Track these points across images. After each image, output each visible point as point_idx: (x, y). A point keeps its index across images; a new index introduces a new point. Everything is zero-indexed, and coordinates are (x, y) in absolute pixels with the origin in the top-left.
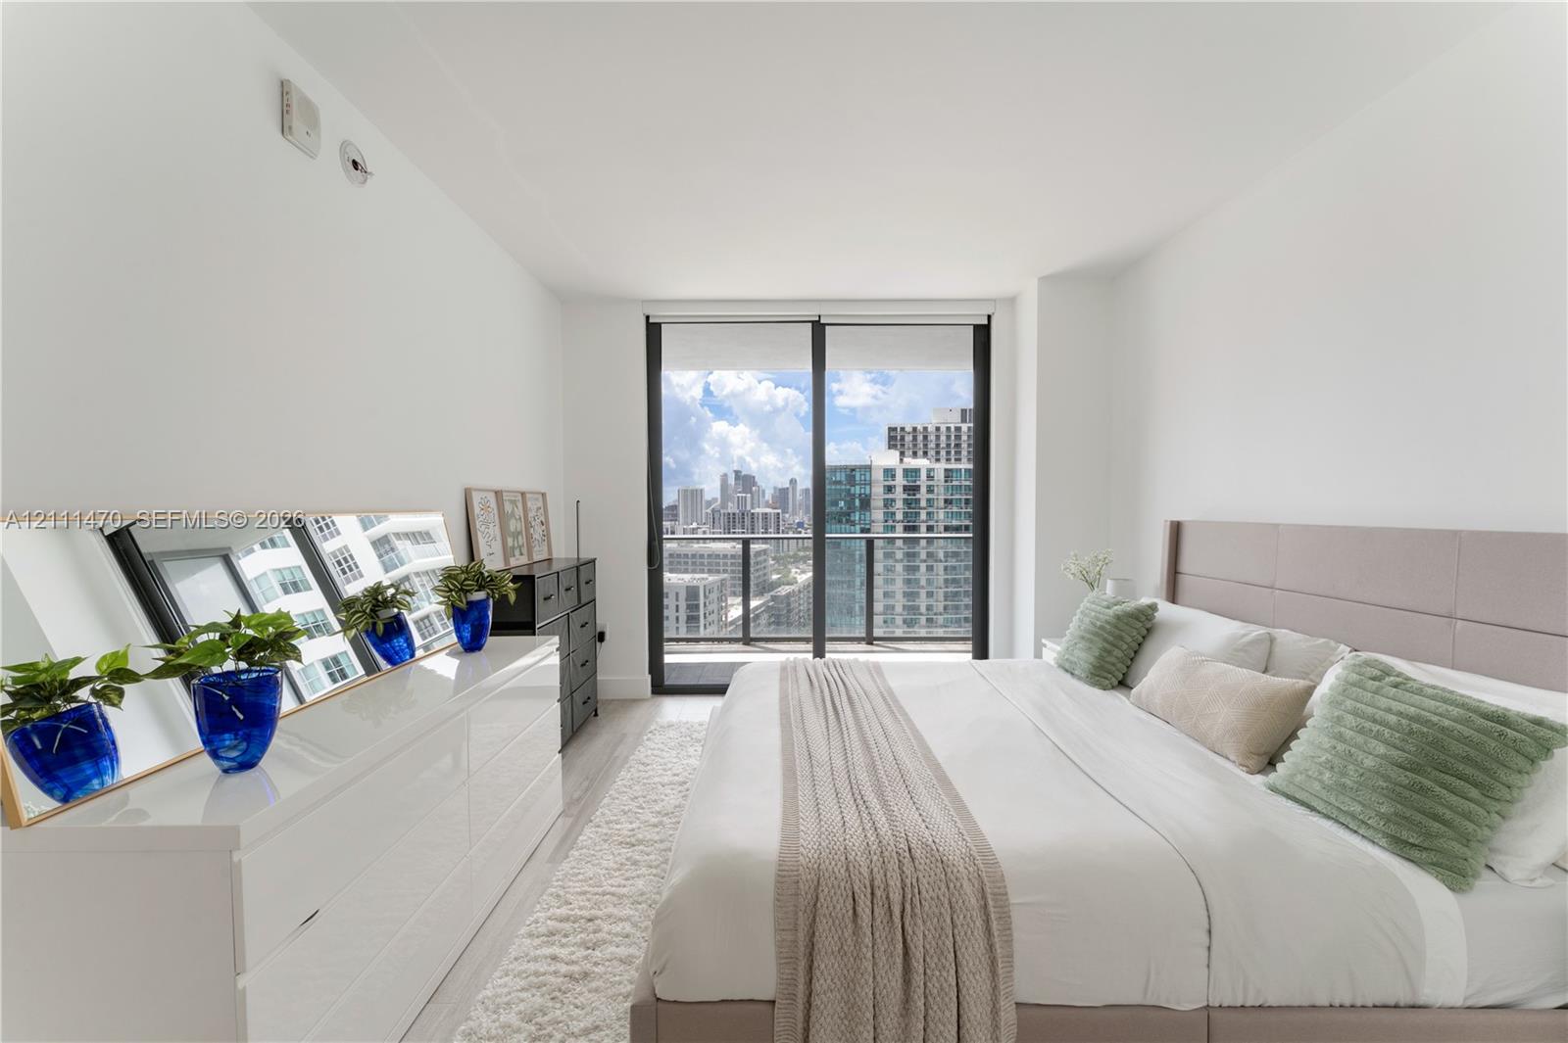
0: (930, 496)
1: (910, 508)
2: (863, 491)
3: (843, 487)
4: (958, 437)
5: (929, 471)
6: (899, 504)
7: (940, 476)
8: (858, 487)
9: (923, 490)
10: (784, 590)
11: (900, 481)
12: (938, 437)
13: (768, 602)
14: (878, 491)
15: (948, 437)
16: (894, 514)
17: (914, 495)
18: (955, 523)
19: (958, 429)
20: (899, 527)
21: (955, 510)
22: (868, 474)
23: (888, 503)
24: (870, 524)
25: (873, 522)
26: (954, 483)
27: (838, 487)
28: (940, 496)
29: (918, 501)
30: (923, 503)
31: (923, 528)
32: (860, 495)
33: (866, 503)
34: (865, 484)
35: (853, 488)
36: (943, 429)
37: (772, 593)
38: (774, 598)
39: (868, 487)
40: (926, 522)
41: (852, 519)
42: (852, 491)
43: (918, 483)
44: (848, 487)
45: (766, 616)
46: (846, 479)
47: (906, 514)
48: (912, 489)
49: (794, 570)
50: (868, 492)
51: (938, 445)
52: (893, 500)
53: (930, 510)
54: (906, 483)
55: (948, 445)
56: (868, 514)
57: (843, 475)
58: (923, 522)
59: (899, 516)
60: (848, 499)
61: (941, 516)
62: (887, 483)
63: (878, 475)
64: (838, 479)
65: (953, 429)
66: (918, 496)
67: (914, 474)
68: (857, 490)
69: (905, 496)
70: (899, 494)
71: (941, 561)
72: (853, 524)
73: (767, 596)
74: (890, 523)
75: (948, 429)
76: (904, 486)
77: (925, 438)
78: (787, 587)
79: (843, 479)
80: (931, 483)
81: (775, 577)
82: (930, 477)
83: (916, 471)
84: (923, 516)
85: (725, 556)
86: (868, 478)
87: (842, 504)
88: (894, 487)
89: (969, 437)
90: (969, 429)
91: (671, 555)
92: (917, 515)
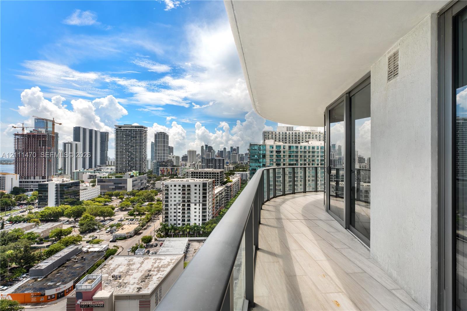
0: (284, 154)
1: (278, 158)
2: (263, 153)
3: (257, 151)
4: (286, 136)
5: (284, 146)
6: (275, 157)
7: (287, 148)
8: (262, 151)
9: (282, 152)
10: (229, 184)
11: (275, 149)
12: (279, 135)
13: (225, 188)
14: (268, 153)
15: (283, 135)
16: (273, 160)
17: (279, 154)
18: (292, 163)
19: (286, 133)
20: (275, 164)
21: (292, 159)
22: (265, 147)
23: (271, 156)
24: (265, 163)
25: (266, 162)
26: (291, 150)
27: (255, 151)
28: (287, 154)
29: (280, 156)
30: (282, 157)
31: (282, 165)
32: (262, 154)
33: (264, 156)
34: (264, 150)
35: (260, 151)
36: (281, 133)
37: (225, 185)
38: (227, 187)
39: (265, 151)
40: (283, 162)
41: (260, 161)
42: (260, 153)
43: (280, 150)
44: (258, 151)
45: (224, 192)
46: (258, 149)
47: (277, 160)
48: (278, 152)
49: (230, 178)
50: (265, 153)
51: (279, 138)
52: (273, 155)
53: (284, 158)
54: (276, 150)
55: (283, 138)
56: (265, 160)
57: (257, 147)
58: (282, 162)
59: (275, 161)
60: (258, 155)
61: (288, 161)
62: (271, 150)
63: (268, 148)
64: (255, 148)
65: (284, 133)
66: (280, 154)
67: (279, 147)
68: (261, 152)
69: (276, 154)
70: (275, 154)
71: (288, 175)
72: (260, 163)
73: (224, 186)
74: (272, 163)
75: (283, 133)
76: (276, 151)
77: (276, 135)
78: (230, 183)
79: (257, 148)
80: (284, 150)
81: (225, 180)
82: (284, 148)
83: (280, 146)
84: (282, 161)
85: (210, 173)
86: (265, 148)
87: (256, 156)
88: (273, 151)
89: (289, 136)
90: (289, 133)
91: (192, 173)
92: (280, 160)
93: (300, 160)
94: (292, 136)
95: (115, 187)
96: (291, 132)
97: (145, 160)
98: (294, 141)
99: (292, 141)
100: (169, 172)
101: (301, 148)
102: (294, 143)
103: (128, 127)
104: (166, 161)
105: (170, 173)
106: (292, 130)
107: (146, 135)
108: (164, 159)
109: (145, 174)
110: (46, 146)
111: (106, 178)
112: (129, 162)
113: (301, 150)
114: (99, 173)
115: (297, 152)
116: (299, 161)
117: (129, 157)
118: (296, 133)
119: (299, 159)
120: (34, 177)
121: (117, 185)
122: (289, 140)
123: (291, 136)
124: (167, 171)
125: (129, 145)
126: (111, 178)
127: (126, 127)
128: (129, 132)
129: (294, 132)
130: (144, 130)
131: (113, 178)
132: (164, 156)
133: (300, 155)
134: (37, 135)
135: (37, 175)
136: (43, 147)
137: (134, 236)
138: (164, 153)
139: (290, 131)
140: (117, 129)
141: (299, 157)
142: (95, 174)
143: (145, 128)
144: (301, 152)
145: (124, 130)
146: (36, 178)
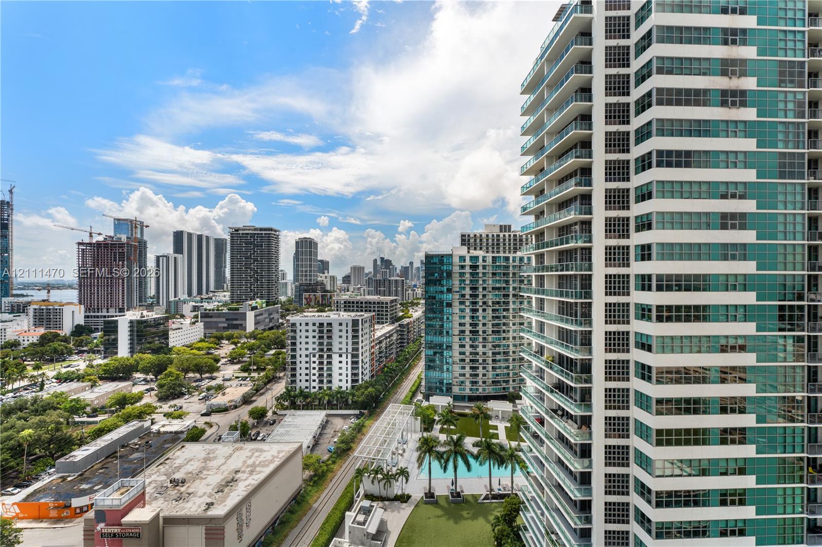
0: (484, 271)
1: (473, 277)
2: (448, 268)
3: (437, 266)
4: (498, 240)
5: (484, 257)
6: (468, 275)
7: (489, 261)
8: (445, 266)
9: (481, 268)
10: (405, 321)
11: (468, 262)
12: (487, 240)
13: (396, 327)
14: (456, 269)
15: (493, 240)
16: (464, 280)
17: (476, 270)
18: (498, 285)
19: (498, 236)
20: (468, 288)
21: (498, 278)
22: (451, 259)
23: (462, 275)
24: (452, 286)
25: (454, 285)
26: (497, 264)
27: (435, 266)
28: (490, 270)
29: (478, 273)
30: (481, 275)
31: (481, 289)
32: (446, 270)
33: (450, 274)
34: (449, 264)
35: (442, 266)
36: (490, 236)
37: (399, 323)
38: (400, 326)
39: (450, 266)
41: (442, 283)
42: (442, 268)
43: (478, 264)
44: (440, 266)
45: (395, 335)
46: (439, 262)
47: (471, 281)
48: (474, 267)
49: (411, 310)
50: (450, 269)
51: (487, 244)
52: (464, 273)
53: (485, 278)
54: (471, 264)
55: (493, 244)
56: (451, 281)
57: (437, 259)
58: (481, 285)
59: (468, 282)
60: (440, 272)
61: (490, 282)
62: (461, 264)
63: (456, 260)
64: (435, 261)
65: (495, 236)
66: (478, 271)
67: (475, 259)
68: (445, 268)
69: (471, 271)
70: (468, 270)
71: (490, 306)
72: (443, 286)
73: (397, 324)
74: (463, 285)
75: (493, 235)
76: (470, 266)
77: (481, 240)
78: (407, 319)
79: (437, 261)
80: (485, 264)
81: (401, 314)
82: (484, 261)
83: (477, 257)
84: (481, 282)
85: (374, 303)
86: (451, 261)
87: (436, 275)
88: (465, 266)
89: (504, 240)
90: (504, 236)
91: (345, 302)
92: (477, 281)
93: (513, 281)
94: (510, 240)
95: (228, 325)
96: (507, 234)
97: (276, 282)
98: (512, 248)
99: (510, 248)
100: (318, 301)
101: (514, 261)
102: (512, 252)
103: (249, 230)
104: (314, 283)
105: (320, 302)
106: (509, 231)
107: (277, 243)
108: (310, 280)
109: (277, 304)
110: (124, 261)
111: (213, 310)
112: (251, 285)
113: (515, 264)
114: (208, 302)
115: (508, 267)
116: (511, 282)
117: (251, 278)
118: (515, 236)
119: (511, 279)
120: (108, 309)
121: (230, 322)
122: (504, 248)
123: (507, 240)
124: (316, 299)
125: (251, 258)
126: (222, 310)
127: (247, 230)
128: (251, 237)
129: (512, 234)
130: (275, 235)
131: (224, 311)
132: (310, 276)
133: (513, 273)
134: (111, 244)
135: (111, 306)
136: (121, 263)
137: (241, 405)
138: (310, 271)
139: (505, 231)
140: (232, 234)
141: (511, 275)
142: (202, 304)
143: (276, 231)
144: (514, 267)
145: (243, 234)
146: (110, 310)
